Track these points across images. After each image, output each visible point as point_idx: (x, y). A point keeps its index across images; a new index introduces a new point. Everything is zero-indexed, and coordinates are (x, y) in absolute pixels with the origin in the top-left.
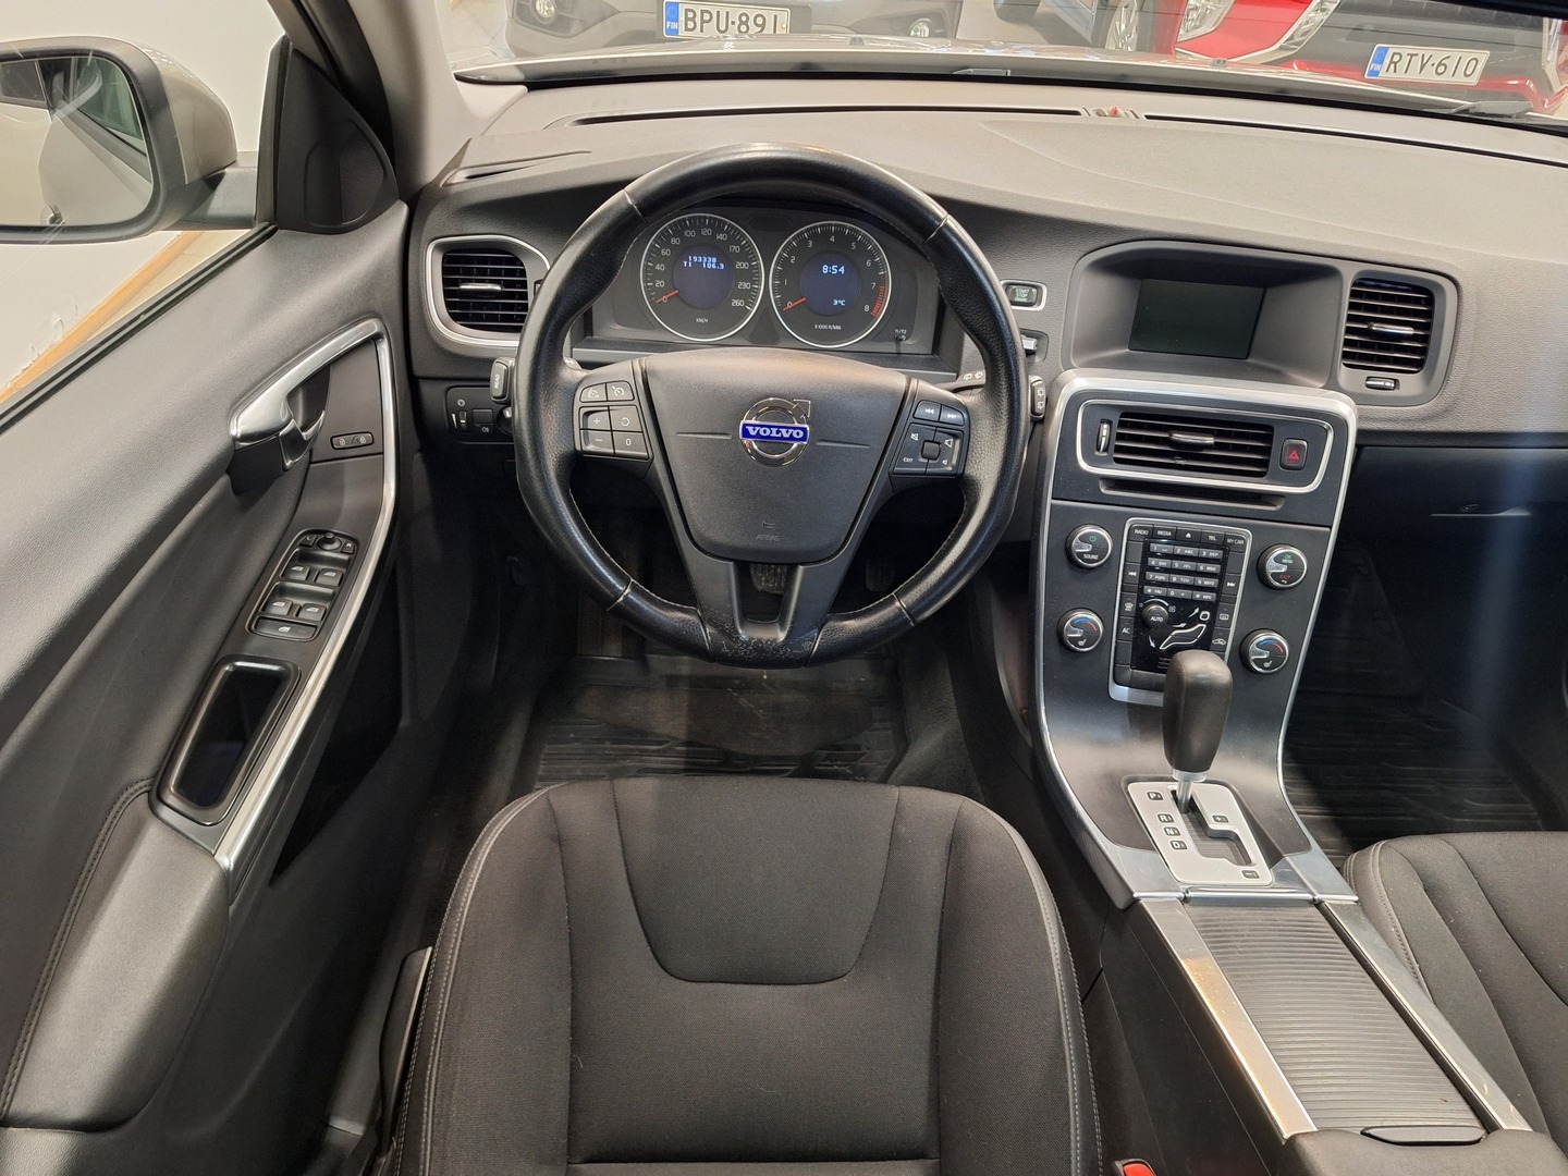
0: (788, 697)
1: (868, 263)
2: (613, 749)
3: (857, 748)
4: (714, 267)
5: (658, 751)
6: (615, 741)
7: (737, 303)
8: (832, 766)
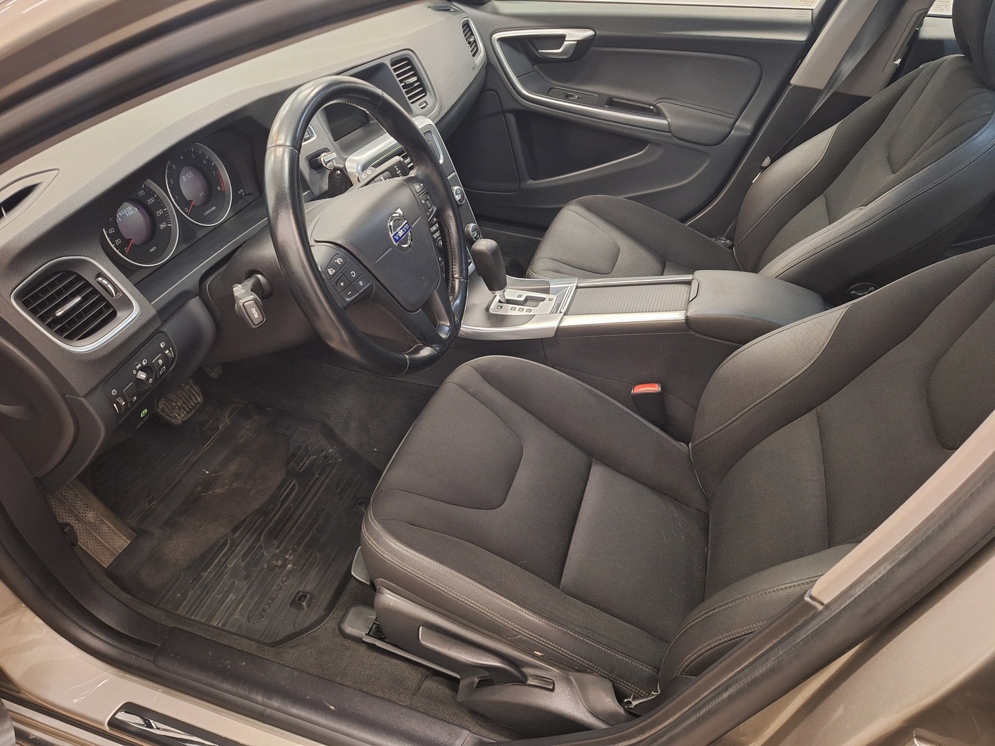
0: (233, 468)
1: (205, 162)
2: (210, 573)
3: (299, 448)
4: (132, 212)
5: (229, 549)
6: (205, 569)
7: (163, 226)
8: (305, 463)
